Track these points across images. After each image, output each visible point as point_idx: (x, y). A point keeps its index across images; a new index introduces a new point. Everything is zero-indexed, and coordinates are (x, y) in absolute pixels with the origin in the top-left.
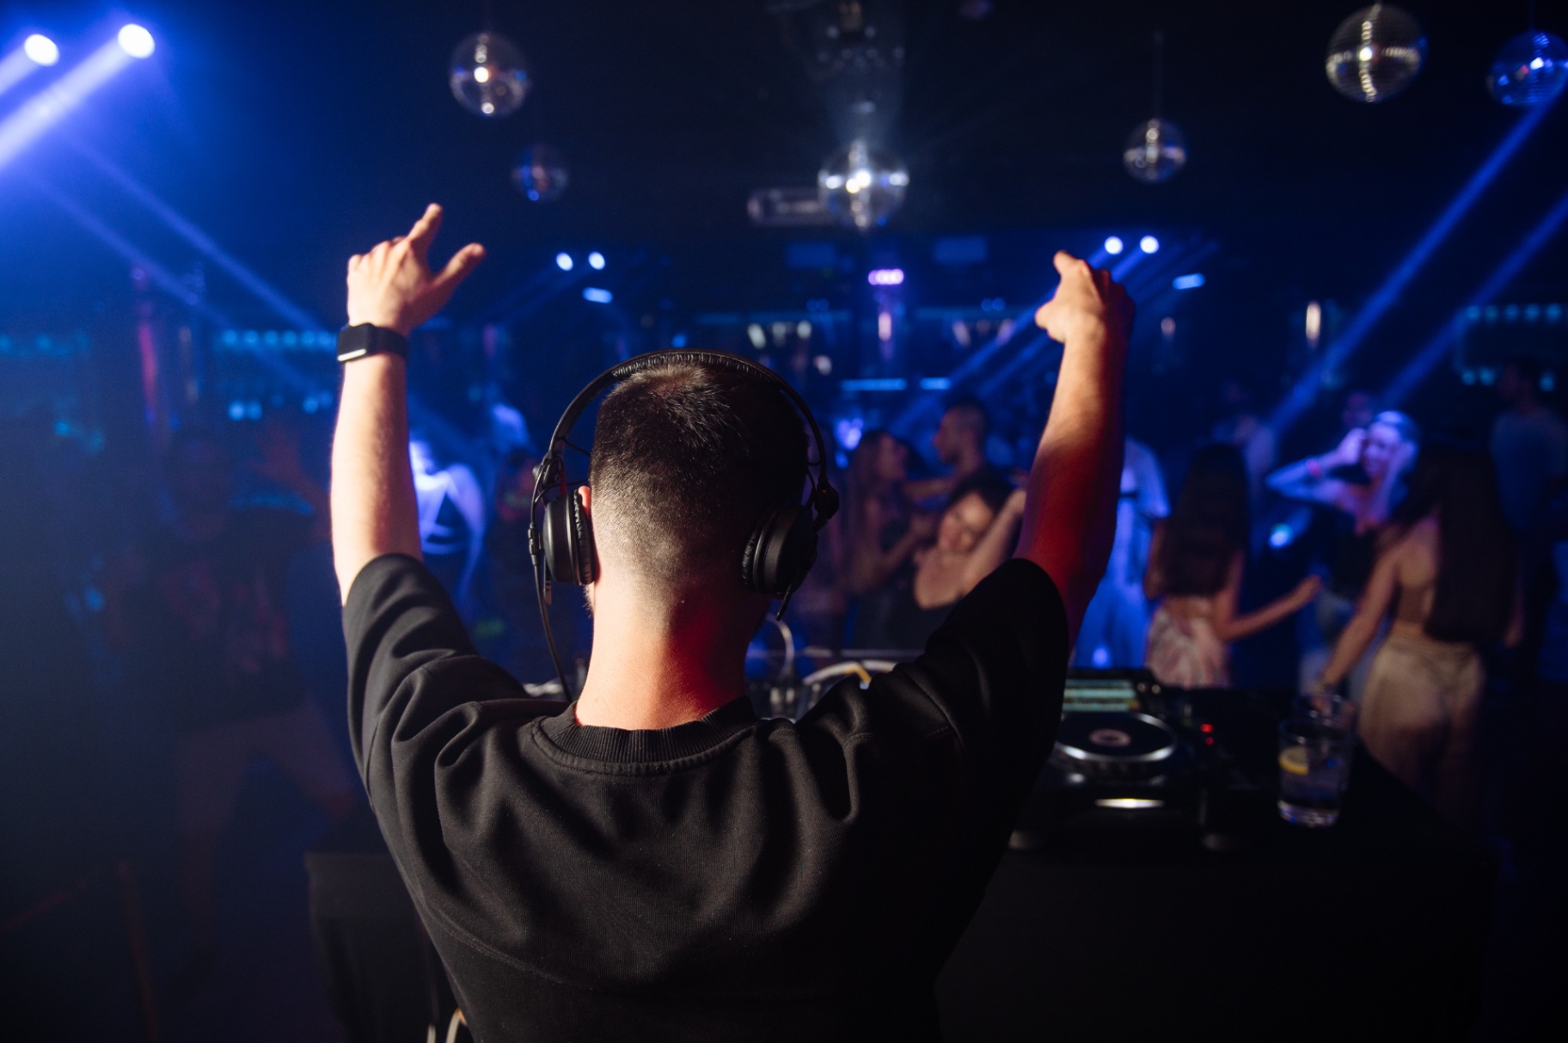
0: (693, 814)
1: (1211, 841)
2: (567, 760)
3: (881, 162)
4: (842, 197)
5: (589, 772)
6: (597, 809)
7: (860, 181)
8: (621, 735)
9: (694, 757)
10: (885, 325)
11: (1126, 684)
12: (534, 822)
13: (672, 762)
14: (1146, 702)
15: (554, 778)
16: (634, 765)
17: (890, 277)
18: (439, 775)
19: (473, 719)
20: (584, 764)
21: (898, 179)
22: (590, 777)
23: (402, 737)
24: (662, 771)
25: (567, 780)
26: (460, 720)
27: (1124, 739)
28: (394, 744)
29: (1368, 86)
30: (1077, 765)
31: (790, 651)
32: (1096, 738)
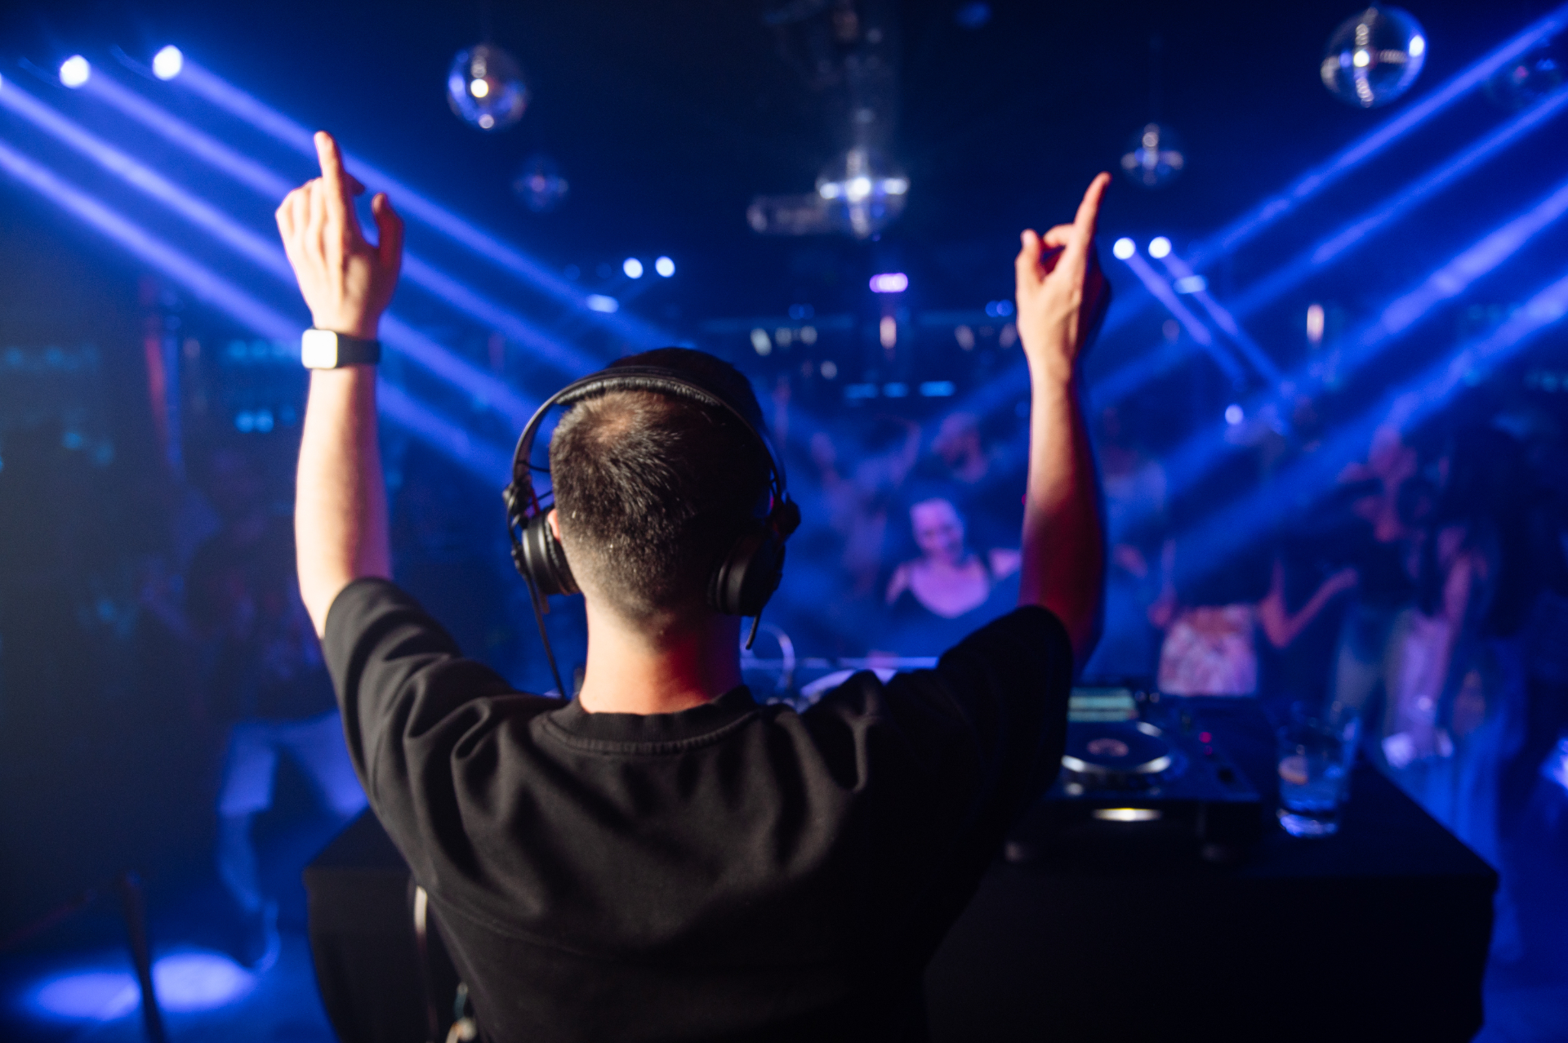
0: (707, 788)
1: (1210, 852)
2: (583, 744)
3: (879, 169)
4: (841, 206)
5: (606, 753)
6: (613, 786)
7: (859, 188)
8: (634, 720)
9: (706, 737)
10: (888, 331)
11: (1124, 691)
12: (553, 803)
13: (685, 742)
14: (1145, 711)
15: (570, 763)
16: (650, 745)
17: (892, 283)
18: (456, 767)
19: (486, 714)
20: (601, 746)
21: (895, 187)
22: (607, 758)
23: (415, 733)
24: (676, 750)
25: (583, 762)
26: (473, 716)
27: (1121, 749)
28: (408, 742)
29: (1364, 91)
30: (1074, 776)
31: (789, 662)
32: (1095, 747)
